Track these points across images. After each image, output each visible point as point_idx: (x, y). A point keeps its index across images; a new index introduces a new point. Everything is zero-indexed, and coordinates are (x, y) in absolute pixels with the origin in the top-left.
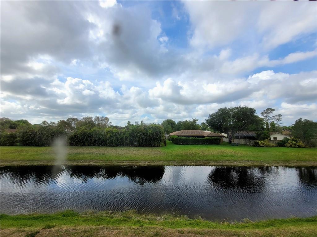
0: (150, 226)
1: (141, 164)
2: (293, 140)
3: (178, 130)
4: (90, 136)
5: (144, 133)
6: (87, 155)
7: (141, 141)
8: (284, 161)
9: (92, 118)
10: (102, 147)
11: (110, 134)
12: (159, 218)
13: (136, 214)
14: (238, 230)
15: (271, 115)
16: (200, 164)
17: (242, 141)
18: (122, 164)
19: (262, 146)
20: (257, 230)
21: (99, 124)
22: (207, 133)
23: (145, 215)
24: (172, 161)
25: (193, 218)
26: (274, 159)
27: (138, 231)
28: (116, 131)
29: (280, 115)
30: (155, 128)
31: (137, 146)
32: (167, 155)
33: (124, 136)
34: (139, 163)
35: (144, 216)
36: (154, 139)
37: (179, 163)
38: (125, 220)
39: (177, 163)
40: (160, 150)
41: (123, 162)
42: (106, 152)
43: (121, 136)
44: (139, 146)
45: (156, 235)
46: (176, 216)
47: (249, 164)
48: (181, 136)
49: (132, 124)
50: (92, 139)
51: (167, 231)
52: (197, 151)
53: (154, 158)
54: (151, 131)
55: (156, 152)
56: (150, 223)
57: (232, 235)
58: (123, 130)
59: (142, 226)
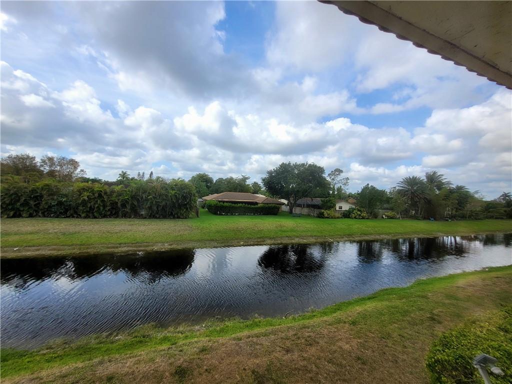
0: (188, 341)
1: (156, 248)
2: (359, 210)
3: (217, 192)
4: (36, 197)
5: (160, 195)
6: (29, 237)
7: (155, 208)
8: (348, 235)
10: (67, 219)
11: (88, 194)
12: (197, 327)
13: (157, 329)
15: (339, 178)
16: (252, 243)
17: (305, 211)
18: (116, 250)
19: (327, 218)
20: (325, 318)
22: (261, 197)
23: (173, 327)
24: (209, 240)
25: (248, 319)
26: (339, 233)
27: (171, 351)
28: (101, 189)
29: (348, 179)
30: (179, 186)
31: (145, 218)
32: (201, 231)
33: (118, 200)
34: (152, 246)
35: (171, 329)
36: (179, 205)
37: (222, 243)
38: (141, 342)
39: (217, 243)
40: (189, 224)
41: (119, 246)
42: (78, 229)
43: (112, 199)
44: (149, 218)
45: (203, 350)
46: (222, 321)
47: (312, 240)
48: (224, 202)
49: (130, 177)
50: (39, 204)
51: (218, 342)
52: (248, 225)
53: (179, 238)
54: (174, 192)
55: (182, 228)
56: (186, 337)
57: (301, 329)
58: (117, 188)
59: (176, 343)
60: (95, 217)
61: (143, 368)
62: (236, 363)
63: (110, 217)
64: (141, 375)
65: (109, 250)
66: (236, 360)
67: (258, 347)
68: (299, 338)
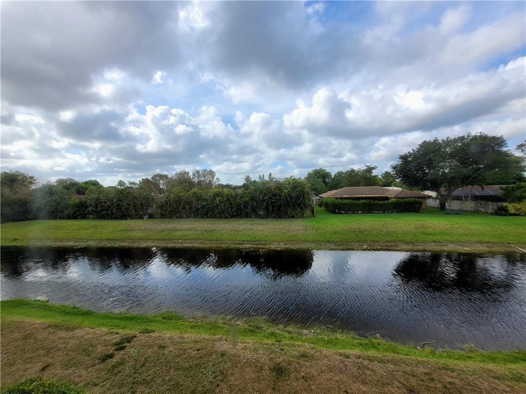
0: (292, 342)
1: (273, 247)
4: (189, 202)
5: (275, 195)
6: (187, 233)
7: (270, 208)
9: (188, 173)
11: (220, 198)
12: (305, 331)
13: (268, 323)
14: (451, 363)
16: (379, 247)
17: (470, 205)
18: (241, 247)
20: (491, 366)
21: (199, 183)
22: (394, 190)
23: (283, 325)
24: (325, 242)
25: (365, 337)
27: (273, 347)
28: (228, 193)
30: (295, 185)
31: (264, 218)
32: (316, 231)
33: (241, 201)
34: (269, 244)
35: (281, 326)
37: (340, 246)
38: (252, 331)
39: (334, 245)
40: (304, 224)
41: (242, 242)
42: (215, 227)
43: (237, 201)
44: (267, 218)
45: (303, 356)
46: (334, 331)
47: (482, 248)
48: (342, 199)
49: (253, 180)
50: (191, 207)
51: (321, 352)
52: (374, 226)
53: (293, 238)
54: (288, 191)
55: (297, 228)
56: (292, 338)
57: (440, 369)
58: (240, 191)
59: (280, 341)
60: (226, 218)
61: (248, 354)
62: (337, 381)
63: (237, 218)
64: (245, 361)
65: (236, 246)
66: (337, 378)
67: (368, 372)
68: (432, 380)
